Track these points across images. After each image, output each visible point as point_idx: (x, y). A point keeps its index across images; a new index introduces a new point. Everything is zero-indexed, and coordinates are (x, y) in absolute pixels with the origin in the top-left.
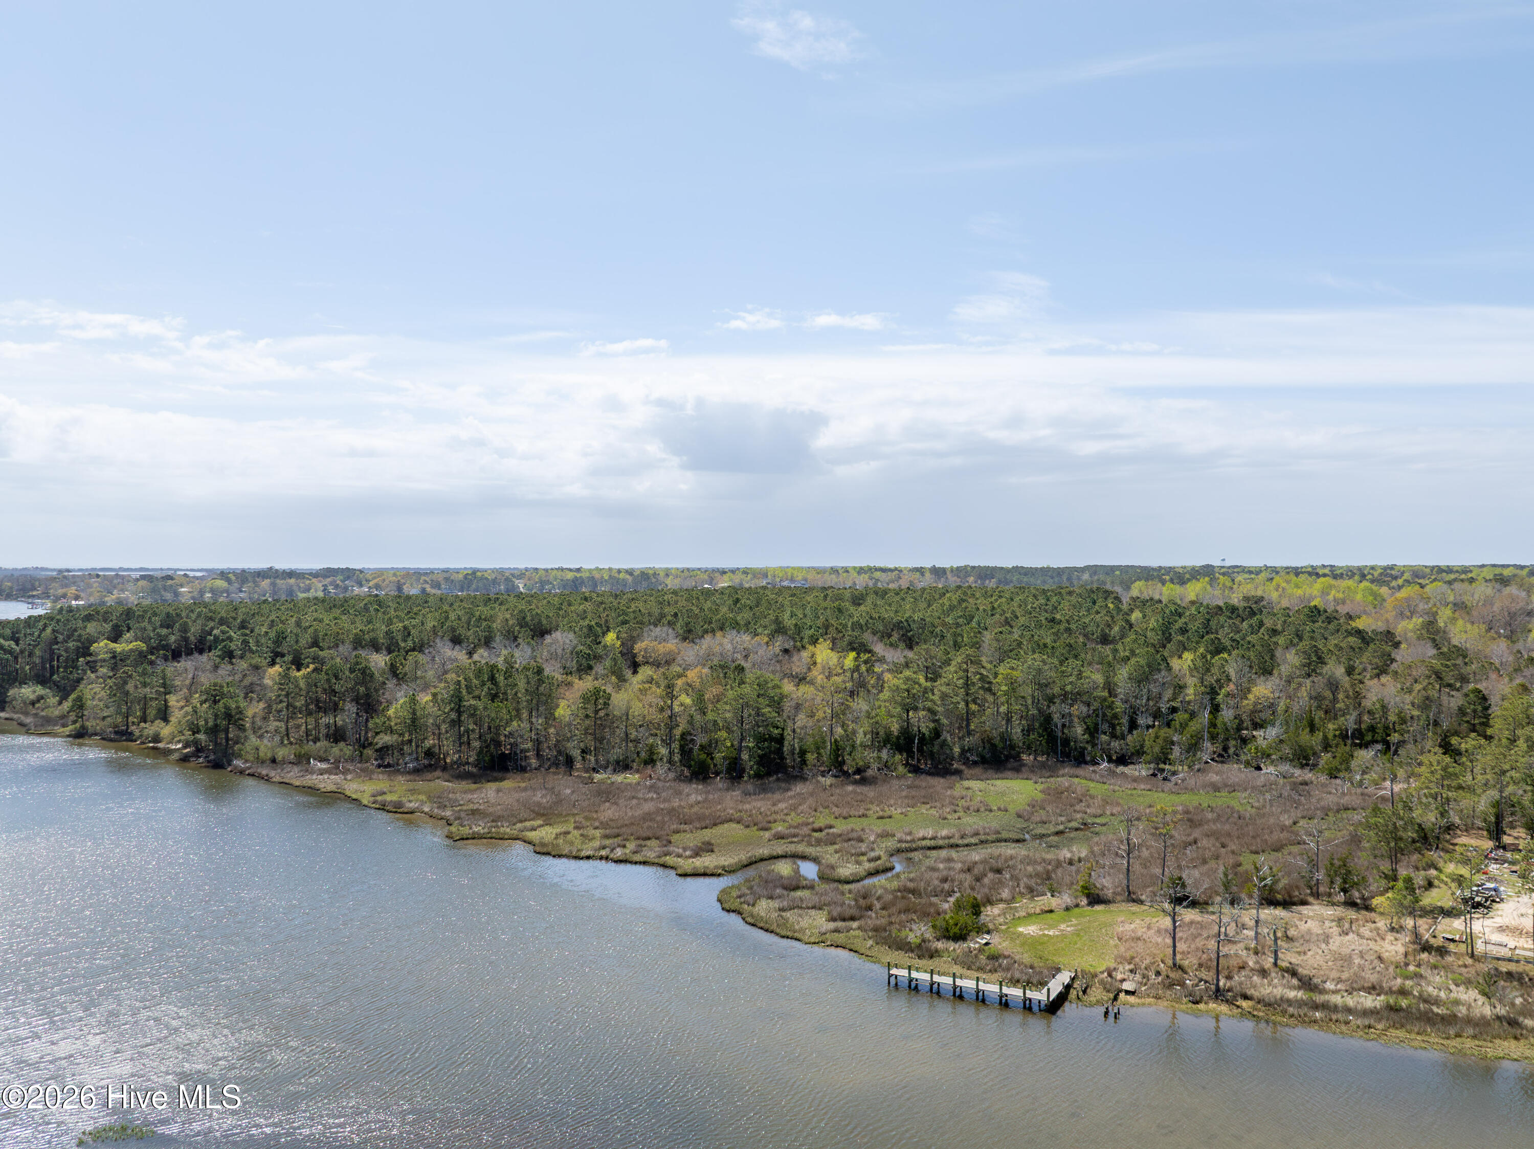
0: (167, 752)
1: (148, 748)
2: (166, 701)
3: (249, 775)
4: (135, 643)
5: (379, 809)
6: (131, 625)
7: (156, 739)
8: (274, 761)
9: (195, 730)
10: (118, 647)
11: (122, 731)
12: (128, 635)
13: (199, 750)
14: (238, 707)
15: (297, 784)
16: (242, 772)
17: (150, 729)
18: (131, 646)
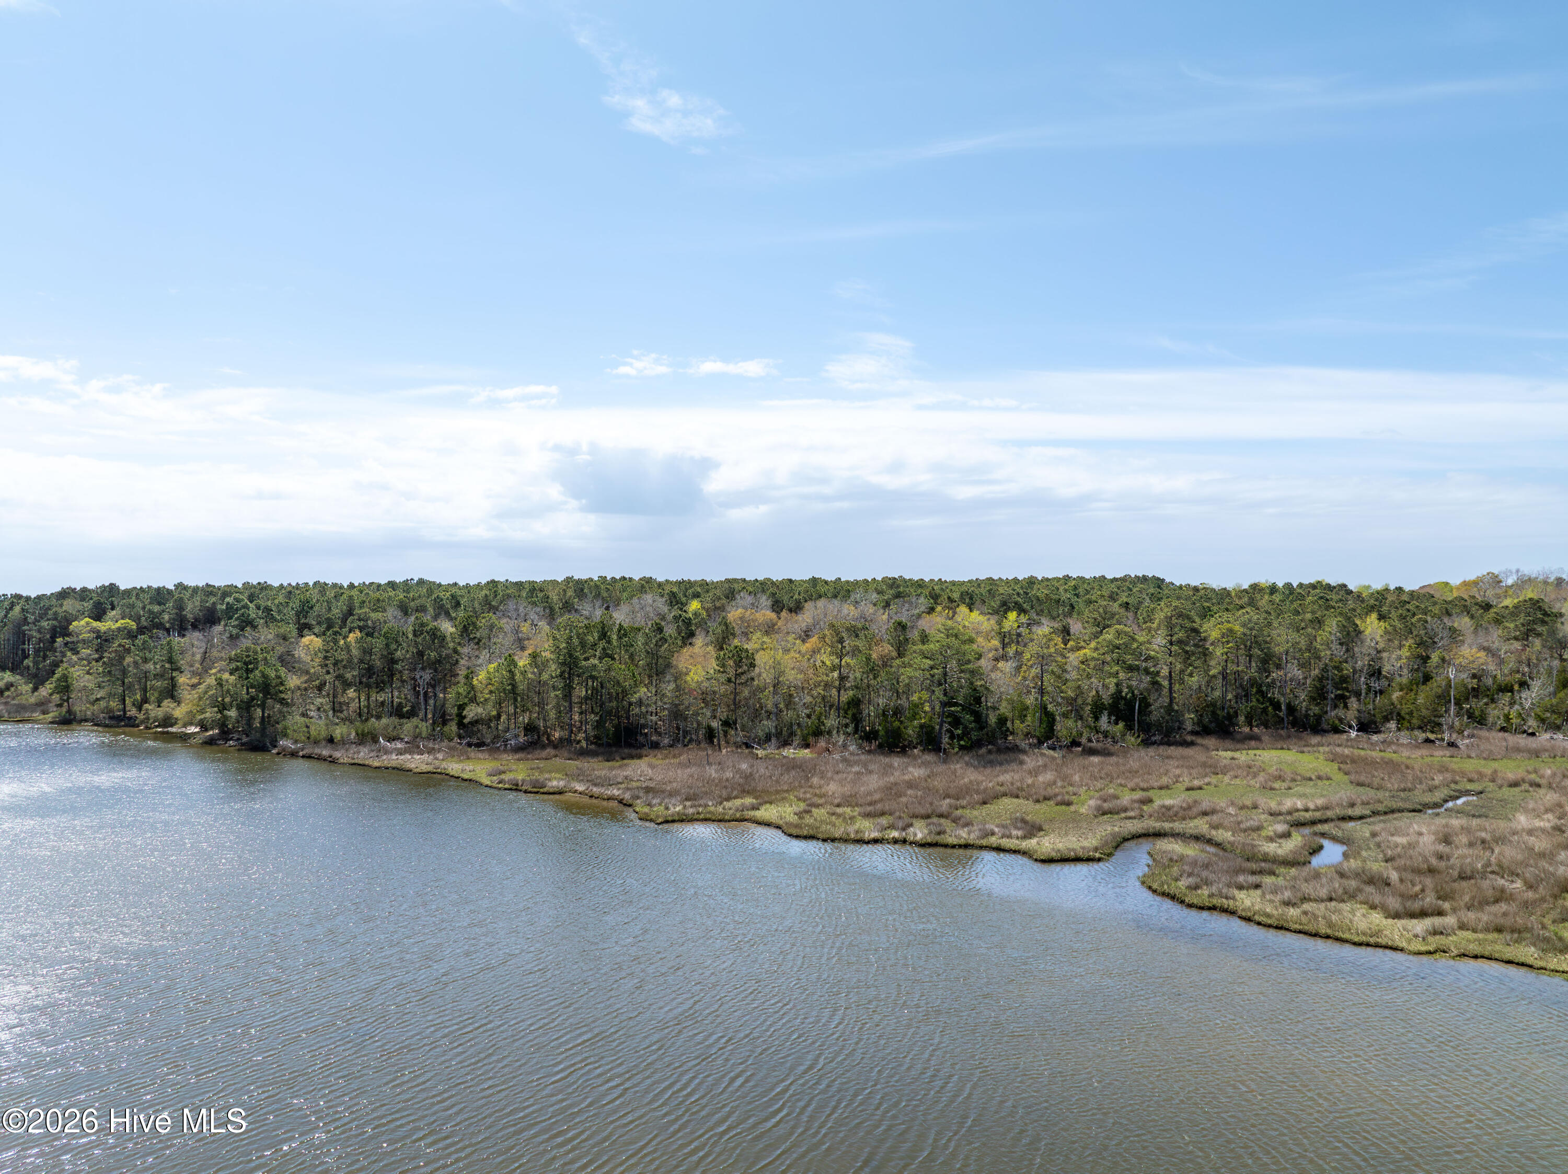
0: (184, 738)
1: (156, 733)
2: (172, 678)
3: (303, 757)
4: (122, 621)
5: (510, 789)
6: (116, 603)
7: (168, 721)
8: (331, 740)
9: (223, 708)
10: (102, 626)
11: (120, 716)
12: (114, 612)
13: (225, 734)
14: (279, 677)
15: (376, 764)
16: (293, 754)
17: (154, 711)
18: (118, 625)
